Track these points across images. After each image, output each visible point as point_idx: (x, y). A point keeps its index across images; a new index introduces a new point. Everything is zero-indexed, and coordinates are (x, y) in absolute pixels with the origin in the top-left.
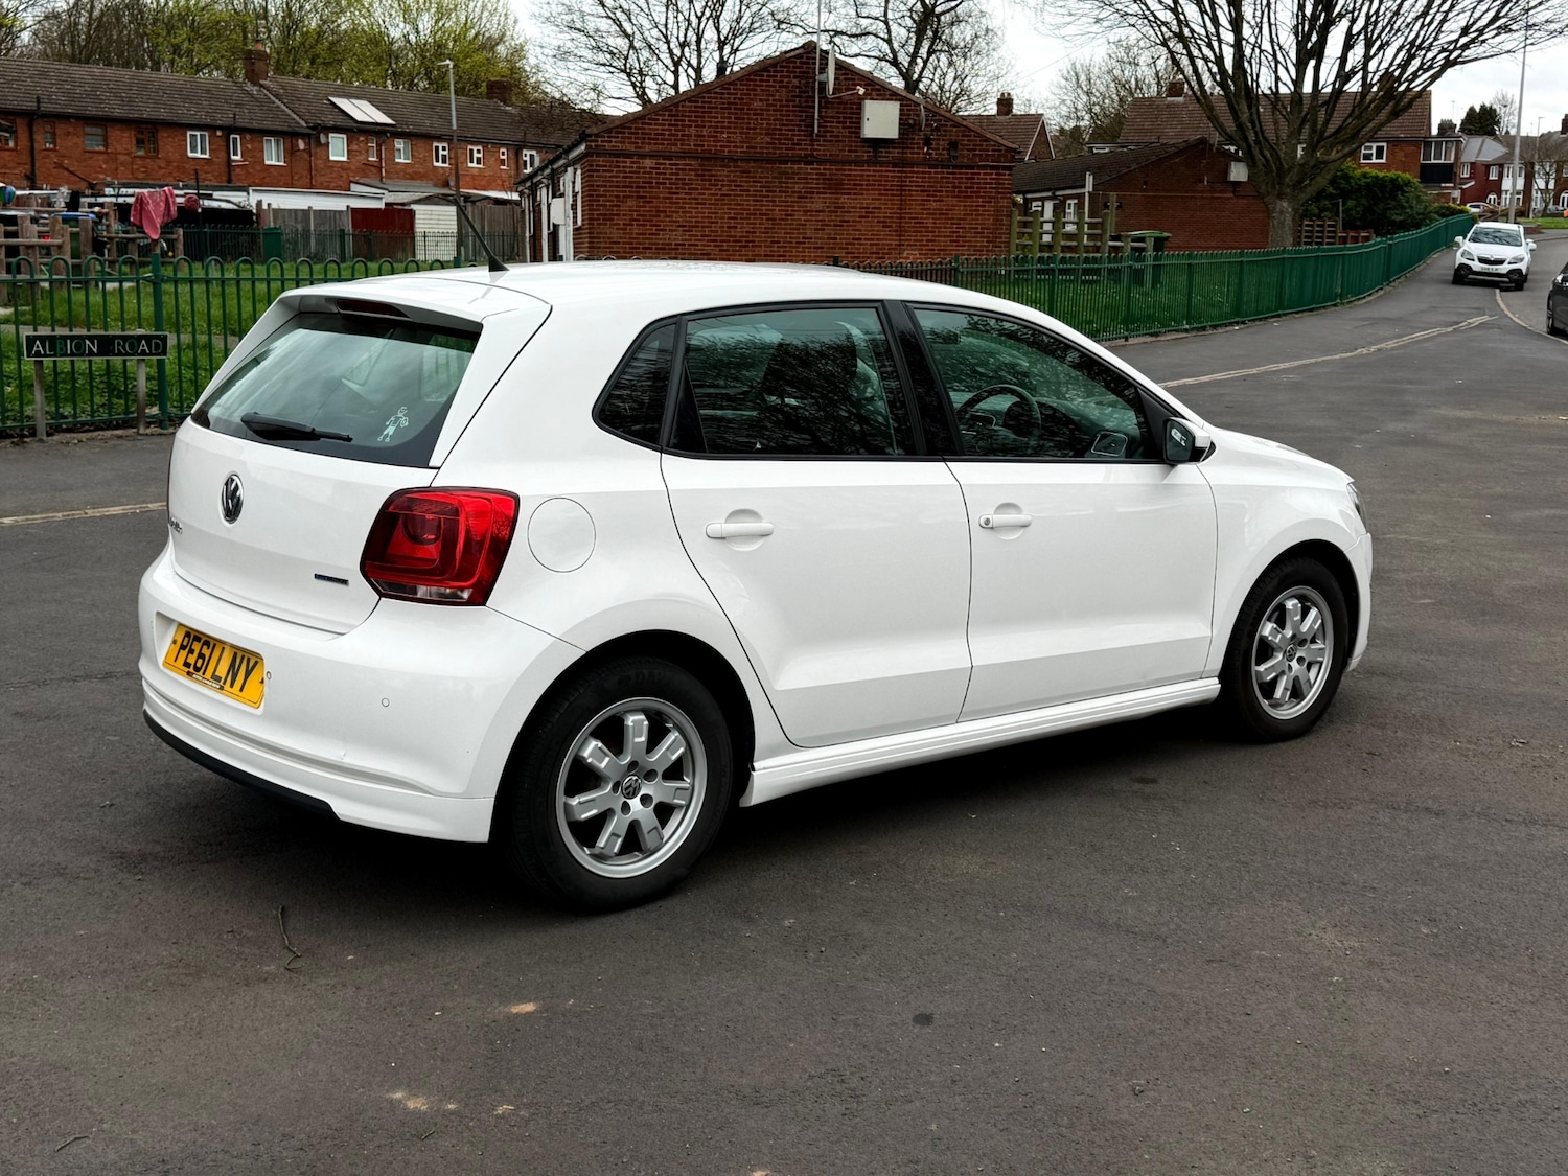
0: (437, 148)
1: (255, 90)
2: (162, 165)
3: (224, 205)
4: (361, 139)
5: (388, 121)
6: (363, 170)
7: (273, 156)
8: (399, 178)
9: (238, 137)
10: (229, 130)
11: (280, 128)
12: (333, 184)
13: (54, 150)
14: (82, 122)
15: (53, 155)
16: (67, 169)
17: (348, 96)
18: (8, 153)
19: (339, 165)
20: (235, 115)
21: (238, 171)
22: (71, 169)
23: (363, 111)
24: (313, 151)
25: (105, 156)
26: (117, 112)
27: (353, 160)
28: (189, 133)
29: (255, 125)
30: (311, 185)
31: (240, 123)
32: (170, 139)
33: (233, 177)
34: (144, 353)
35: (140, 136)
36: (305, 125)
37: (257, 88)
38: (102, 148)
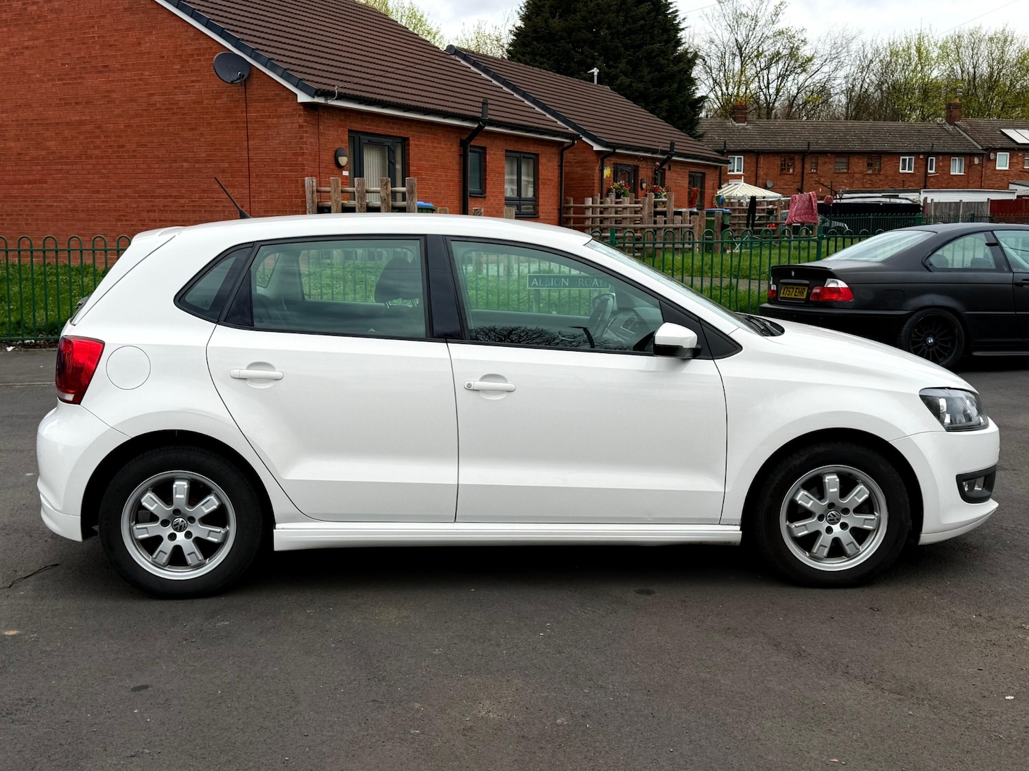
1: (950, 128)
2: (883, 179)
3: (904, 202)
4: (1020, 155)
6: (1019, 175)
7: (957, 169)
9: (934, 158)
10: (928, 154)
11: (963, 151)
12: (997, 186)
13: (816, 173)
14: (834, 155)
15: (815, 176)
16: (823, 184)
17: (1015, 128)
18: (789, 176)
19: (1002, 173)
20: (933, 145)
21: (932, 180)
22: (825, 184)
23: (1024, 136)
24: (984, 164)
25: (847, 175)
26: (858, 148)
27: (1013, 169)
28: (902, 158)
29: (946, 150)
30: (981, 186)
31: (936, 149)
32: (889, 162)
33: (928, 184)
34: (595, 286)
35: (870, 161)
36: (981, 148)
37: (953, 127)
38: (846, 171)
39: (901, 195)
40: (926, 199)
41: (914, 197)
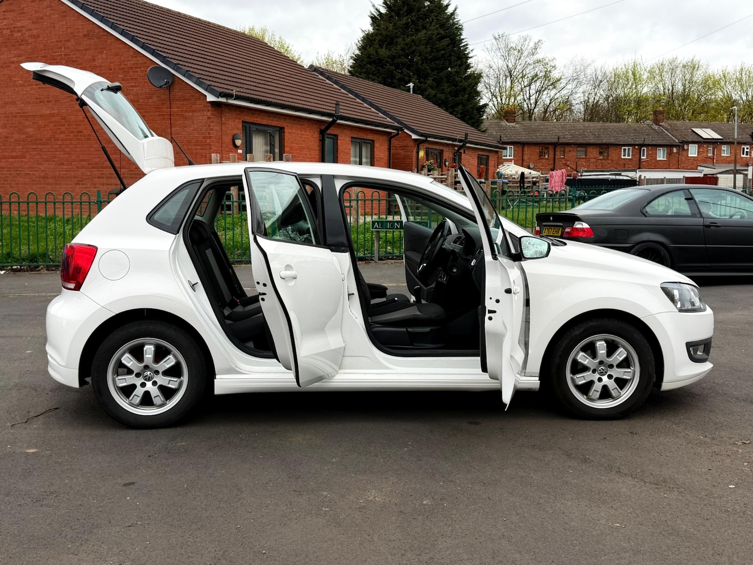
0: (744, 149)
1: (656, 127)
2: (610, 163)
4: (705, 146)
5: (720, 137)
6: (705, 160)
7: (661, 155)
8: (722, 163)
9: (645, 148)
10: (641, 146)
11: (665, 143)
12: (689, 167)
13: (564, 158)
14: (576, 146)
15: (563, 160)
16: (568, 166)
17: (701, 127)
18: (545, 160)
19: (693, 158)
20: (644, 139)
21: (644, 163)
22: (570, 166)
23: (707, 133)
24: (680, 153)
25: (585, 160)
26: (592, 141)
27: (701, 156)
28: (623, 148)
29: (654, 143)
30: (678, 167)
31: (647, 142)
32: (614, 151)
33: (641, 166)
35: (601, 150)
36: (678, 141)
37: (658, 126)
38: (584, 157)
39: (623, 173)
40: (640, 176)
41: (633, 175)
